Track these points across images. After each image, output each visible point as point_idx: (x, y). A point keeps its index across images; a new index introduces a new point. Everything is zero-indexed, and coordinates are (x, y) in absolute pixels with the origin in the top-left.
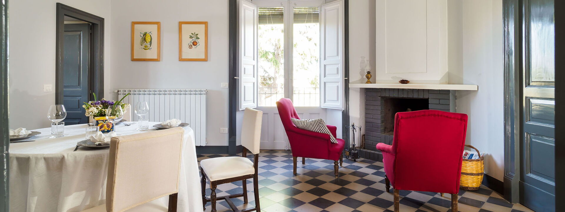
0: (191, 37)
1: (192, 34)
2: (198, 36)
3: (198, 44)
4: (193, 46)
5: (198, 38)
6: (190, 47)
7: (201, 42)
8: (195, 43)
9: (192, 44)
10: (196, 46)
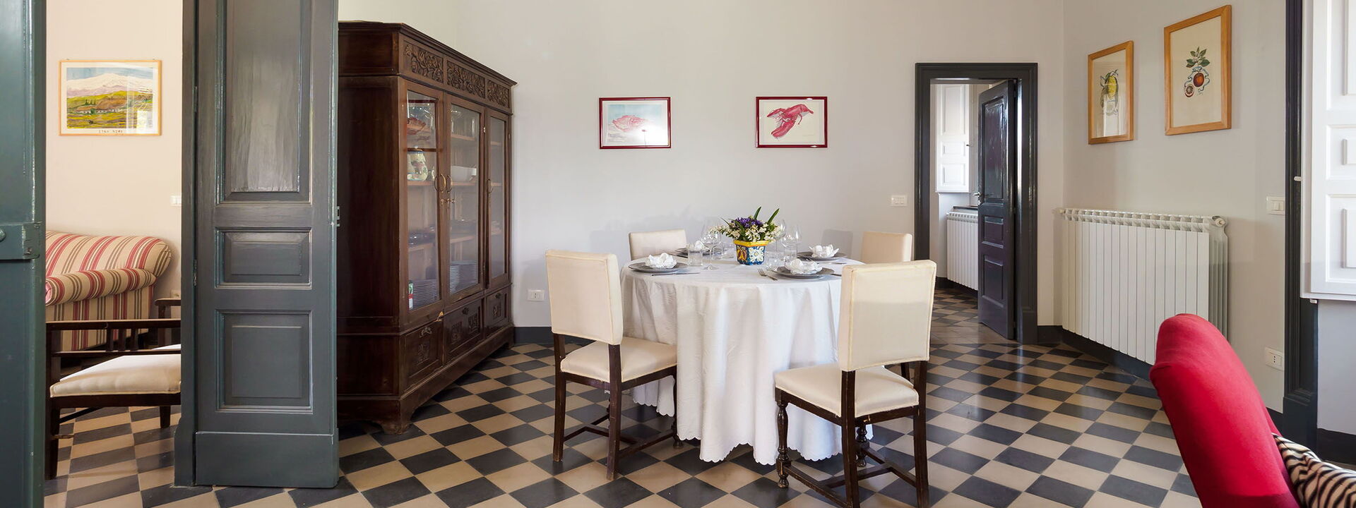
0: (1190, 64)
1: (1193, 53)
2: (1207, 56)
3: (1206, 81)
4: (1196, 89)
5: (1205, 63)
6: (1189, 92)
7: (1214, 72)
8: (1198, 80)
9: (1192, 83)
10: (1201, 87)
